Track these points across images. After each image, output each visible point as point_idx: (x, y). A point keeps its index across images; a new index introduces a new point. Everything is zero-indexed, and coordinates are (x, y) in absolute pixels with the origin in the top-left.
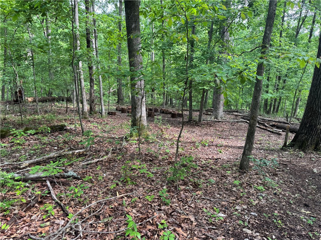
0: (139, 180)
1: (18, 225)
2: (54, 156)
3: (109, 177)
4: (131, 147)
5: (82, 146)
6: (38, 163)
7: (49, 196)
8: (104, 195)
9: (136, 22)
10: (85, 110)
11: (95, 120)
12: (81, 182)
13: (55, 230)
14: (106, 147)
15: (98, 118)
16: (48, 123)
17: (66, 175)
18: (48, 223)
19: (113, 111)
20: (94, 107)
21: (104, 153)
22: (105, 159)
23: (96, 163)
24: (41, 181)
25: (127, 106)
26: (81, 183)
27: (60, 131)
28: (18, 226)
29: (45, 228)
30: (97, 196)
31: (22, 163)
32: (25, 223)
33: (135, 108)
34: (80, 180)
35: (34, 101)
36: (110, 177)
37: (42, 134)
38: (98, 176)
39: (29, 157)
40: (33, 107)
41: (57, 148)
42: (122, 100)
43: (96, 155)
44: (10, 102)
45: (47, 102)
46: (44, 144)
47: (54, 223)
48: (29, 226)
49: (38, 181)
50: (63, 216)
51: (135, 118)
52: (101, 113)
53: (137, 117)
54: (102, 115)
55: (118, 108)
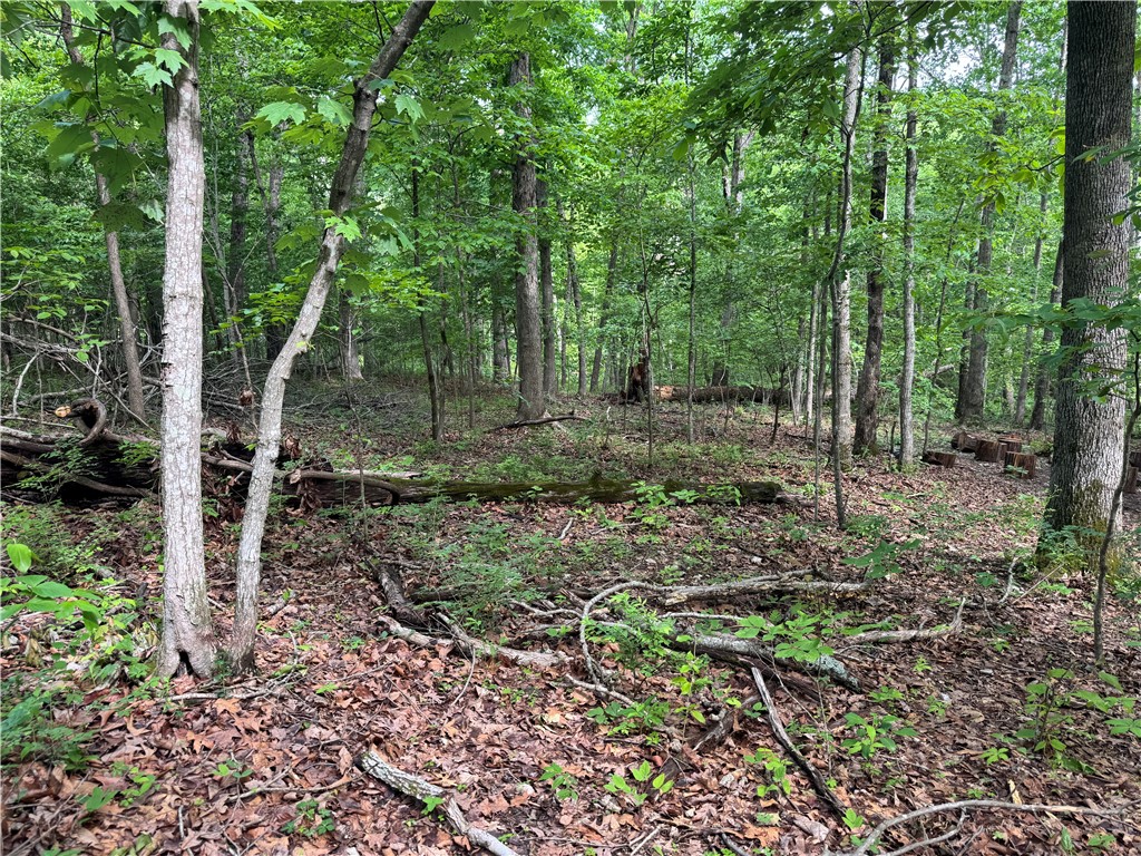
0: (1105, 762)
1: (688, 791)
2: (763, 588)
3: (967, 710)
4: (1044, 608)
5: (842, 568)
6: (712, 601)
7: (763, 723)
8: (956, 778)
9: (1113, 101)
10: (841, 440)
11: (873, 479)
12: (860, 701)
13: (800, 848)
14: (936, 589)
15: (885, 472)
16: (722, 471)
17: (811, 665)
18: (775, 818)
19: (941, 450)
20: (870, 431)
21: (928, 611)
22: (939, 637)
23: (909, 643)
24: (732, 662)
25: (998, 432)
26: (862, 705)
27: (761, 502)
28: (686, 795)
29: (766, 830)
30: (927, 774)
31: (671, 591)
32: (706, 791)
33: (1074, 449)
34: (858, 693)
35: (676, 398)
36: (972, 712)
37: (710, 505)
38: (920, 697)
39: (683, 576)
40: (673, 417)
41: (760, 559)
42: (977, 407)
43: (899, 612)
44: (612, 399)
45: (709, 401)
46: (721, 540)
47: (794, 824)
48: (719, 805)
49: (721, 660)
50: (819, 809)
51: (1069, 492)
52: (899, 456)
53: (1079, 487)
54: (900, 463)
55: (961, 440)
